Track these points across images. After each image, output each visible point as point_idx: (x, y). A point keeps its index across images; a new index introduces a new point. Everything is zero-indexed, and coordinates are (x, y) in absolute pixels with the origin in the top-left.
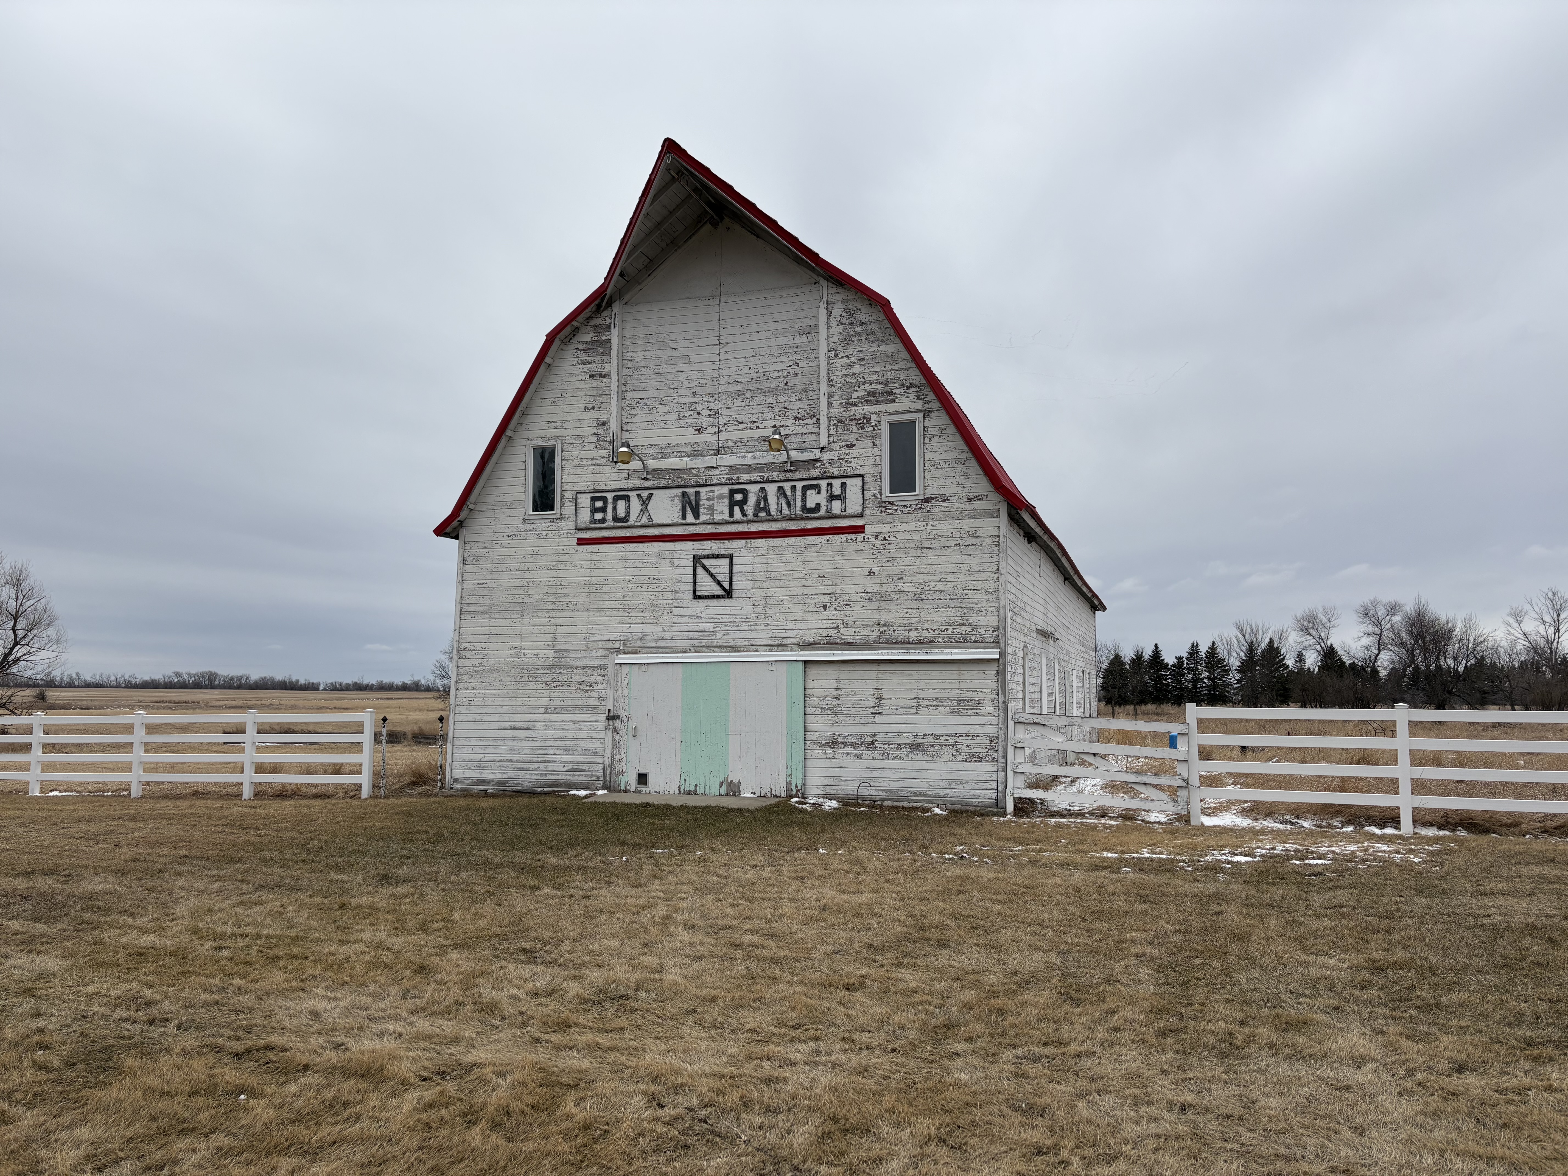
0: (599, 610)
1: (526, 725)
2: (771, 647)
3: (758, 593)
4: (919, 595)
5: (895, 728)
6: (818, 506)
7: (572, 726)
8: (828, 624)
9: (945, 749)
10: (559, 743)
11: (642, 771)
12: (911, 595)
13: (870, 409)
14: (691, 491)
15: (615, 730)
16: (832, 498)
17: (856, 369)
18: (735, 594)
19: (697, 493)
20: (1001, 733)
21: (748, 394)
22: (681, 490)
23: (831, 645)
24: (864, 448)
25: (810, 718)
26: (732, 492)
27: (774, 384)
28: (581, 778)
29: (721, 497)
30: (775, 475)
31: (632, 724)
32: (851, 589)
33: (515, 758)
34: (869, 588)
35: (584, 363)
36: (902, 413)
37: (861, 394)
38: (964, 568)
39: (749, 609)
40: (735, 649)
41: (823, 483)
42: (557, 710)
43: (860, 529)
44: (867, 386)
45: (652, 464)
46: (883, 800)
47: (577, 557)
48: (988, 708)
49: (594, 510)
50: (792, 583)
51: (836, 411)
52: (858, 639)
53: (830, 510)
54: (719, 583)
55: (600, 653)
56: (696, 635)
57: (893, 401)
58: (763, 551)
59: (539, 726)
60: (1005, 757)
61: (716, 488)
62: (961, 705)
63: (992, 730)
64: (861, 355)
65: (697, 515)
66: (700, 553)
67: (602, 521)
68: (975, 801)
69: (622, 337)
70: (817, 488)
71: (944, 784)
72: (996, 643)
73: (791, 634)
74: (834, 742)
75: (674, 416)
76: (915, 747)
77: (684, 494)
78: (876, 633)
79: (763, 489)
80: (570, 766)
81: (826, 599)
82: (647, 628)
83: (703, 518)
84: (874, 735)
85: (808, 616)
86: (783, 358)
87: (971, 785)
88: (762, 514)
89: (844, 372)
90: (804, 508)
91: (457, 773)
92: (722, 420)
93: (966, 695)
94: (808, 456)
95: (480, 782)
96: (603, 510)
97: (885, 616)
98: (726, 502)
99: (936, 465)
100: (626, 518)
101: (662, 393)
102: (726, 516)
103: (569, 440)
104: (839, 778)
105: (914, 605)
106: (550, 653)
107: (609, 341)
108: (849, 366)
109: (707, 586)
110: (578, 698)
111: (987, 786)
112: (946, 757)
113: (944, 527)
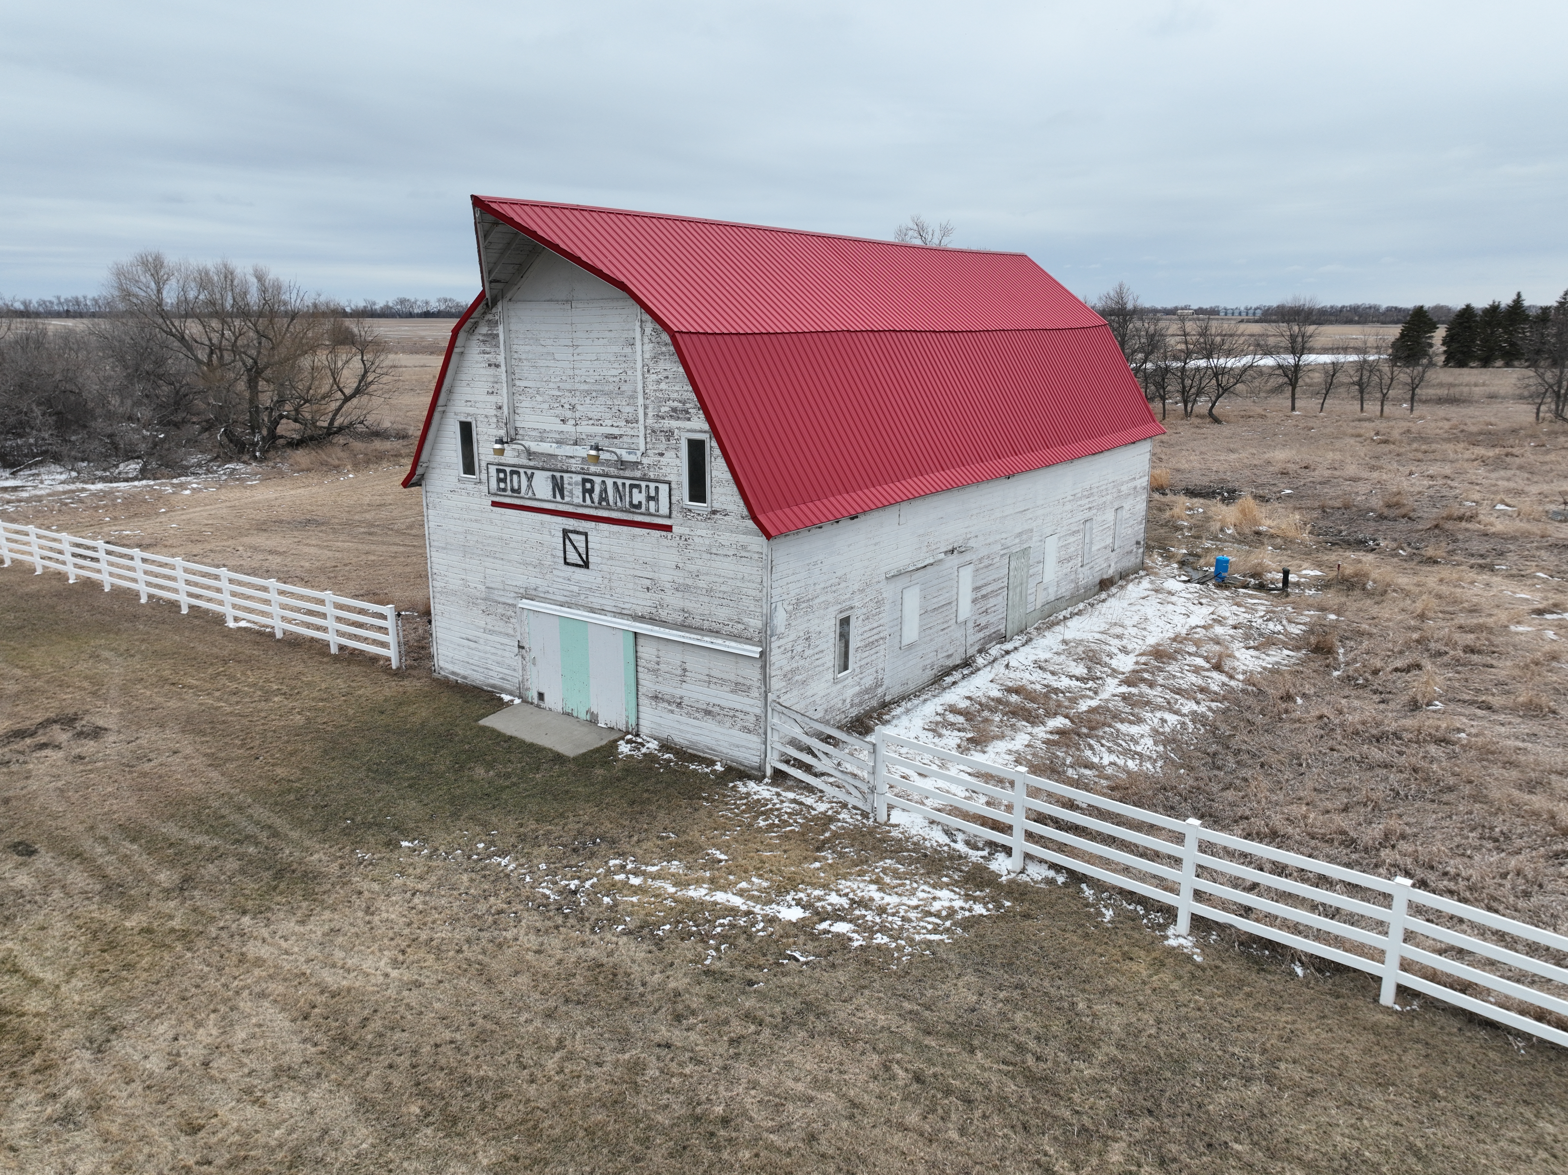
0: (509, 561)
1: (474, 639)
2: (615, 614)
3: (605, 568)
4: (709, 591)
5: (696, 696)
6: (640, 503)
7: (499, 646)
8: (649, 603)
9: (726, 719)
10: (493, 657)
11: (541, 691)
12: (704, 592)
13: (674, 424)
14: (558, 475)
15: (523, 657)
16: (649, 498)
17: (663, 386)
18: (591, 566)
19: (562, 477)
20: (763, 715)
21: (594, 394)
22: (551, 473)
23: (652, 620)
24: (670, 457)
25: (640, 675)
26: (585, 481)
27: (611, 388)
28: (508, 686)
29: (576, 484)
30: (612, 471)
31: (533, 654)
32: (666, 577)
33: (471, 661)
34: (676, 579)
35: (484, 353)
36: (695, 431)
37: (667, 409)
38: (740, 576)
39: (599, 580)
40: (592, 610)
41: (643, 484)
42: (492, 632)
43: (668, 528)
44: (670, 403)
45: (534, 446)
46: (688, 747)
47: (493, 515)
48: (755, 693)
49: (499, 480)
50: (627, 565)
51: (650, 421)
52: (669, 619)
53: (648, 509)
54: (580, 555)
55: (513, 595)
56: (567, 593)
57: (689, 419)
58: (606, 534)
59: (482, 641)
60: (765, 734)
61: (573, 476)
62: (739, 688)
63: (758, 711)
64: (666, 374)
65: (563, 497)
66: (567, 527)
67: (504, 490)
68: (746, 762)
69: (508, 331)
70: (638, 487)
71: (726, 744)
72: (760, 643)
73: (627, 606)
74: (657, 697)
75: (546, 406)
76: (708, 713)
77: (553, 477)
78: (681, 618)
79: (603, 482)
80: (501, 676)
81: (648, 583)
82: (539, 582)
83: (567, 499)
84: (681, 698)
85: (638, 594)
86: (616, 365)
87: (744, 750)
88: (604, 503)
89: (655, 387)
90: (631, 502)
91: (442, 664)
92: (578, 415)
93: (741, 680)
94: (632, 458)
95: (453, 673)
96: (504, 480)
97: (689, 605)
98: (580, 487)
99: (720, 482)
100: (518, 491)
101: (538, 385)
102: (580, 501)
103: (480, 418)
104: (660, 725)
105: (707, 599)
106: (484, 588)
107: (497, 335)
108: (659, 382)
109: (572, 555)
110: (500, 626)
111: (754, 752)
112: (728, 725)
113: (726, 538)
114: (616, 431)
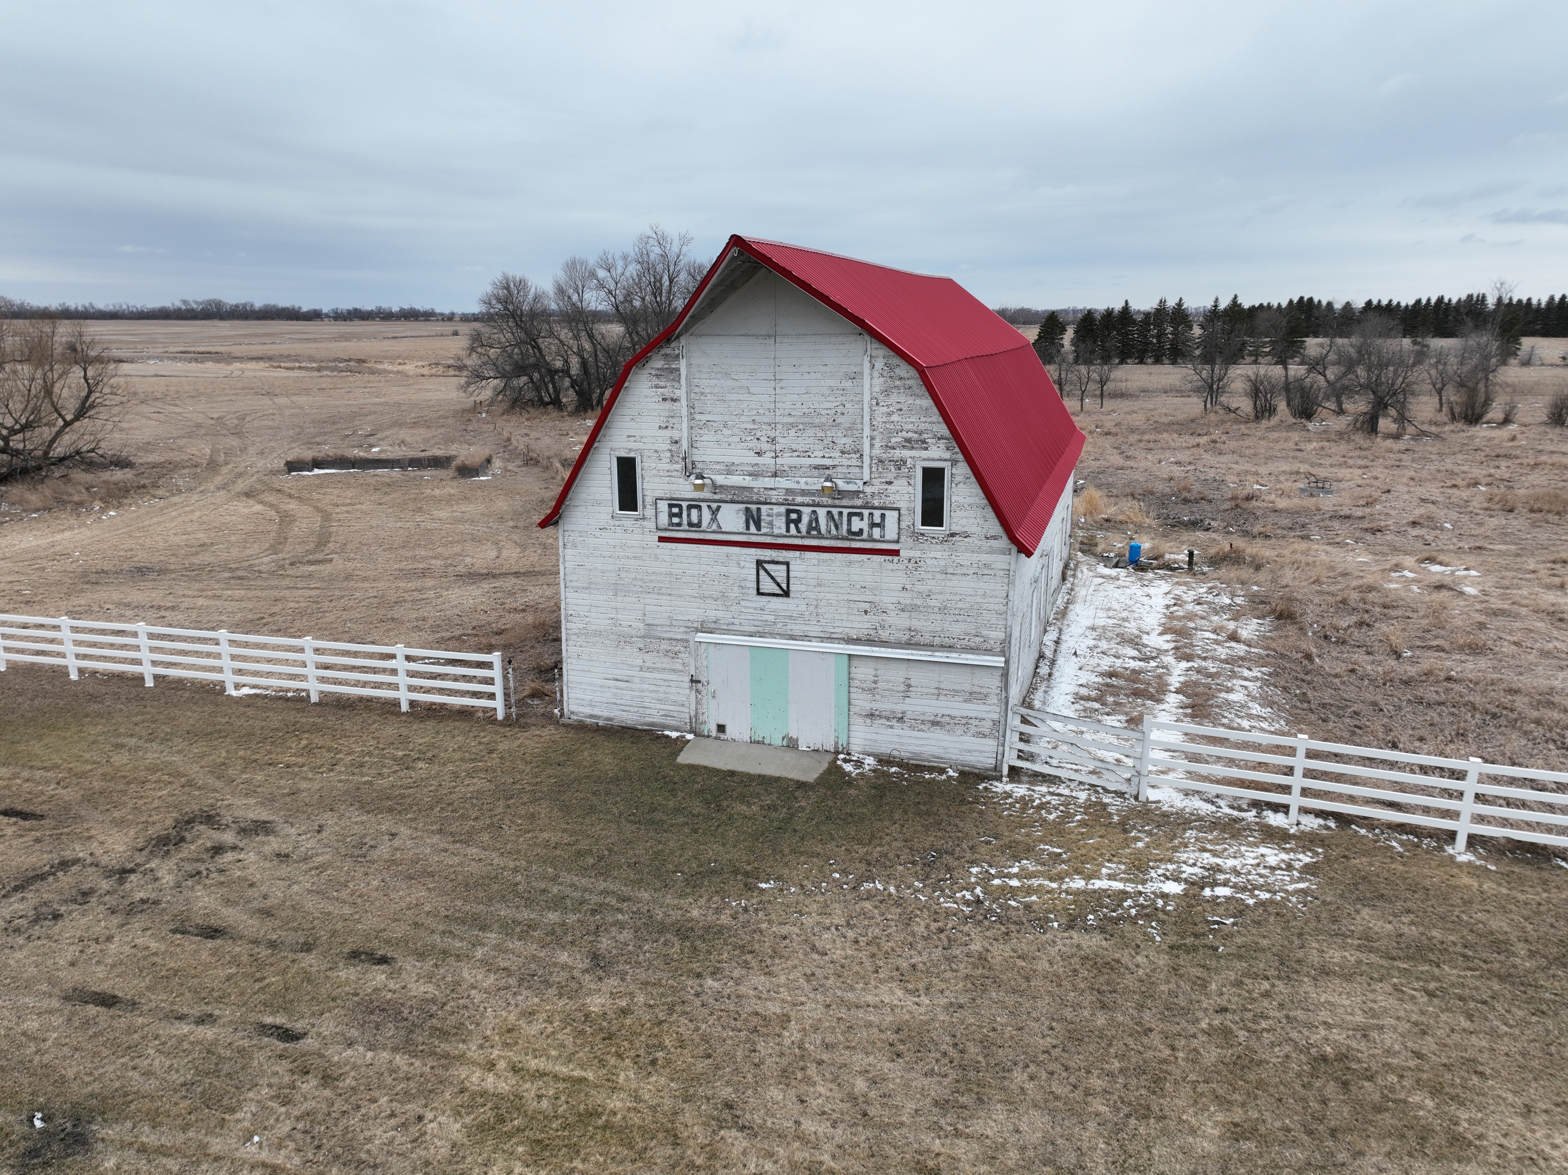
0: (680, 596)
1: (626, 678)
2: (822, 639)
3: (810, 595)
4: (943, 610)
5: (921, 709)
6: (861, 531)
7: (662, 683)
8: (868, 625)
9: (958, 727)
10: (652, 695)
11: (721, 723)
12: (936, 610)
13: (906, 453)
14: (753, 507)
15: (697, 691)
16: (873, 525)
17: (895, 418)
18: (791, 595)
19: (759, 509)
20: (1002, 720)
21: (801, 427)
22: (744, 506)
23: (870, 642)
24: (900, 485)
25: (853, 696)
26: (789, 512)
27: (824, 420)
28: (672, 722)
29: (778, 515)
30: (825, 500)
31: (711, 688)
32: (888, 600)
33: (619, 702)
34: (902, 600)
35: (657, 387)
36: (933, 460)
37: (899, 440)
38: (980, 592)
39: (804, 607)
40: (792, 637)
41: (866, 512)
42: (650, 670)
43: (896, 553)
44: (904, 434)
45: (720, 480)
46: (909, 759)
47: (658, 551)
48: (993, 700)
49: (672, 515)
50: (839, 591)
51: (877, 452)
52: (892, 639)
53: (870, 535)
54: (778, 585)
55: (682, 629)
56: (760, 623)
57: (926, 449)
58: (815, 562)
59: (636, 680)
60: (1004, 736)
61: (774, 507)
62: (973, 696)
63: (996, 716)
64: (899, 406)
65: (759, 528)
66: (762, 558)
67: (679, 525)
68: (979, 765)
69: (689, 365)
70: (860, 515)
71: (956, 751)
72: (1003, 653)
73: (837, 630)
74: (872, 715)
75: (737, 439)
76: (935, 723)
77: (747, 509)
78: (907, 637)
79: (814, 512)
80: (663, 713)
81: (867, 606)
82: (720, 614)
83: (764, 530)
84: (903, 713)
85: (852, 618)
86: (831, 398)
87: (977, 754)
88: (814, 533)
89: (885, 419)
90: (849, 531)
91: (573, 708)
92: (779, 447)
93: (978, 689)
94: (852, 487)
95: (592, 716)
96: (679, 515)
97: (915, 624)
98: (784, 519)
99: (961, 507)
100: (699, 525)
101: (726, 418)
102: (783, 531)
103: (646, 453)
104: (875, 741)
105: (939, 617)
106: (642, 626)
107: (678, 370)
108: (889, 414)
109: (767, 585)
110: (666, 662)
111: (989, 755)
112: (959, 732)
113: (965, 558)
114: (828, 462)
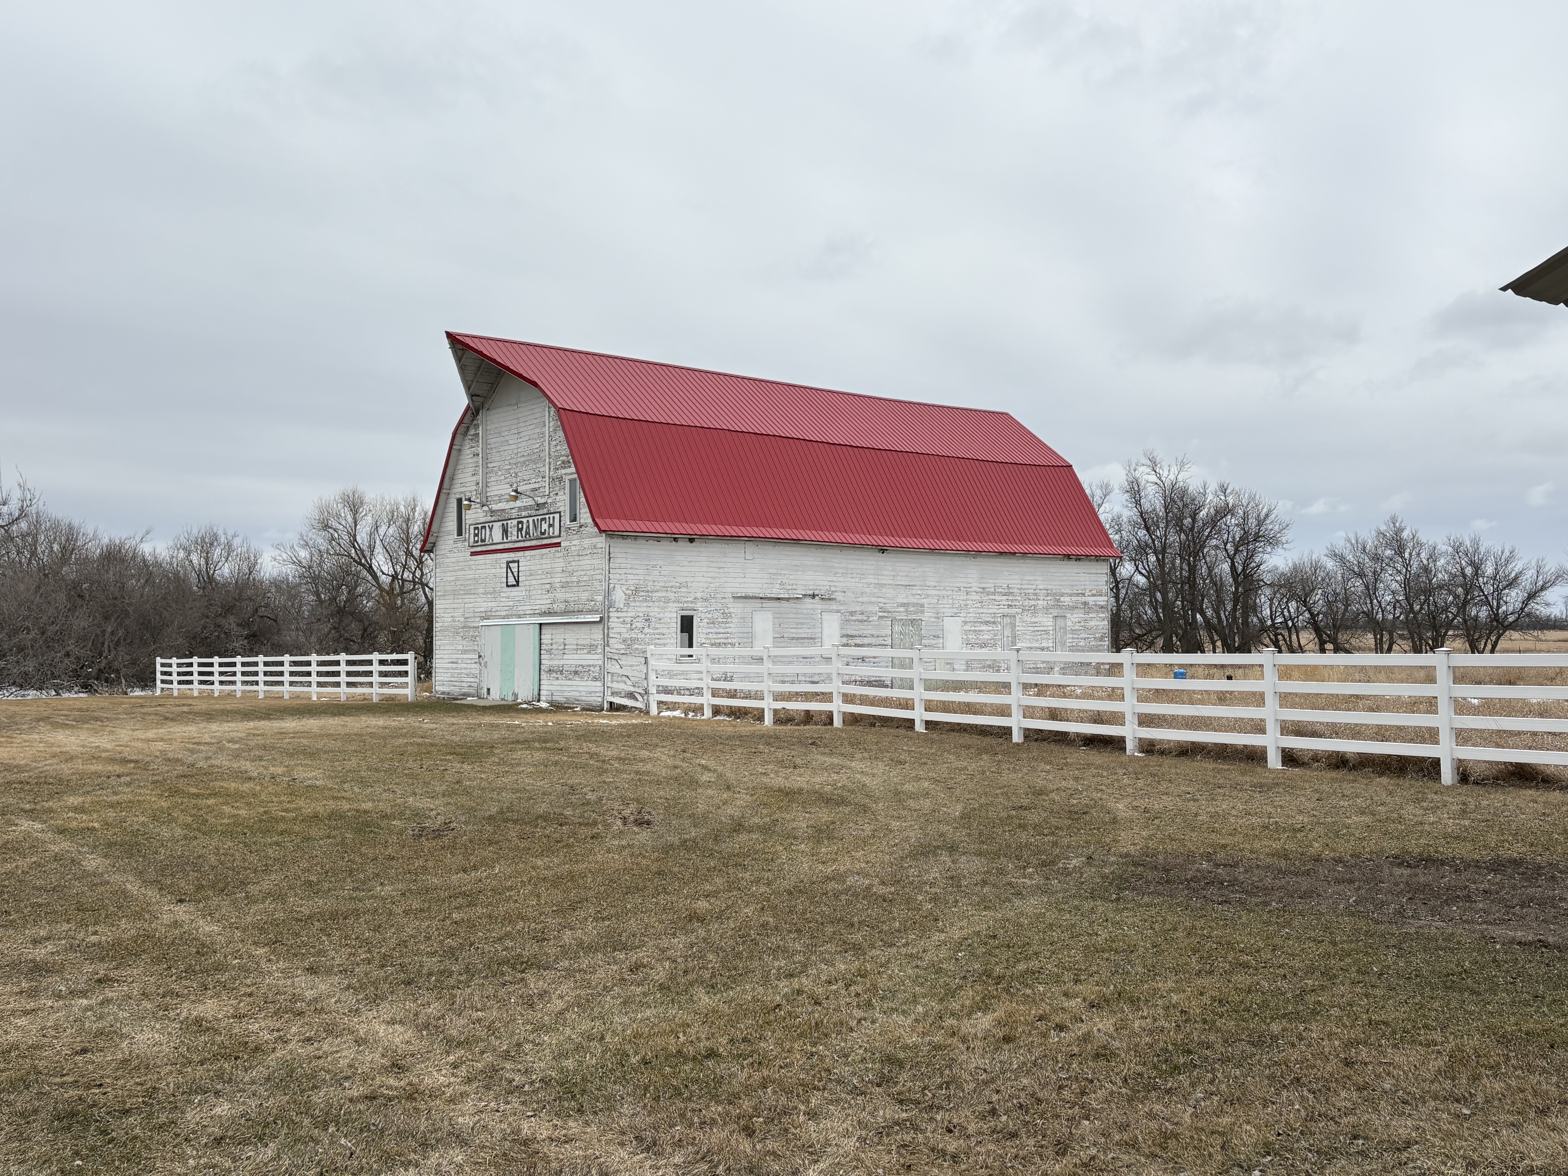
0: (478, 594)
1: (456, 661)
2: (530, 616)
3: (527, 583)
4: (578, 583)
5: (570, 662)
6: (545, 531)
7: (469, 661)
8: (549, 601)
9: (585, 674)
10: (464, 672)
11: (488, 687)
12: (575, 584)
13: (562, 472)
15: (481, 664)
16: (550, 526)
17: (558, 448)
18: (520, 584)
19: (507, 524)
20: (603, 664)
21: (527, 463)
22: (502, 522)
23: (549, 614)
24: (561, 495)
25: (542, 657)
26: (518, 523)
28: (471, 691)
29: (515, 526)
30: (533, 512)
31: (485, 660)
32: (557, 580)
33: (453, 679)
34: (562, 580)
35: (471, 447)
36: (571, 474)
37: (560, 462)
38: (592, 567)
39: (524, 593)
40: (519, 616)
41: (547, 517)
42: (465, 652)
43: (558, 545)
44: (561, 458)
45: (495, 507)
46: (566, 703)
47: (471, 563)
48: (599, 649)
49: (475, 535)
50: (538, 577)
51: (552, 473)
52: (559, 610)
53: (549, 533)
54: (515, 578)
55: (478, 619)
56: (508, 608)
57: (567, 468)
58: (528, 558)
59: (460, 661)
60: (604, 678)
61: (513, 521)
62: (591, 648)
63: (600, 662)
64: (559, 439)
65: (507, 538)
66: (509, 560)
67: (477, 542)
68: (594, 703)
69: (484, 431)
70: (545, 520)
71: (584, 694)
72: (601, 612)
73: (537, 607)
74: (550, 671)
76: (576, 673)
77: (503, 525)
78: (564, 606)
79: (528, 521)
80: (467, 684)
81: (549, 587)
82: (492, 605)
83: (509, 538)
84: (562, 667)
85: (543, 597)
86: (537, 441)
87: (593, 694)
88: (528, 536)
89: (554, 450)
90: (541, 532)
91: (436, 688)
93: (592, 642)
94: (542, 501)
95: (443, 693)
96: (478, 535)
97: (567, 596)
98: (516, 529)
100: (485, 540)
101: (500, 464)
102: (516, 538)
103: (467, 494)
104: (551, 691)
105: (577, 589)
106: (462, 619)
107: (478, 433)
108: (556, 446)
109: (510, 579)
110: (470, 645)
111: (598, 694)
112: (586, 678)
113: (584, 544)
114: (537, 486)
